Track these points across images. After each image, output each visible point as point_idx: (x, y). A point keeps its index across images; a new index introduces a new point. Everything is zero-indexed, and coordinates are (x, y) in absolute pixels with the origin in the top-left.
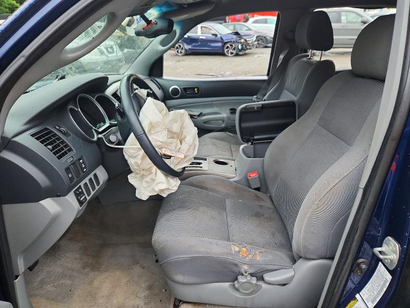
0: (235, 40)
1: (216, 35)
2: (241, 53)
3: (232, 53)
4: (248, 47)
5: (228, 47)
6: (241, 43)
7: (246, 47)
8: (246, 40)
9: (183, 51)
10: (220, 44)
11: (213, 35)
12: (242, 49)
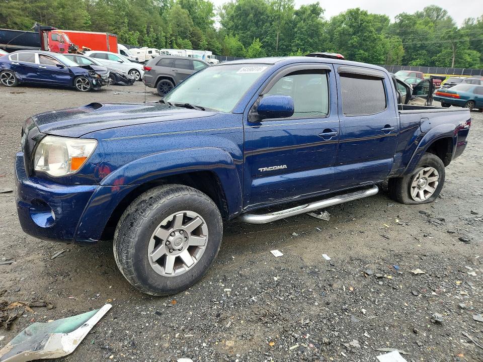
0: (87, 74)
1: (62, 67)
2: (96, 89)
3: (85, 88)
4: (103, 83)
5: (79, 81)
6: (95, 78)
7: (101, 83)
8: (100, 76)
9: (14, 81)
10: (68, 77)
11: (58, 65)
12: (98, 85)
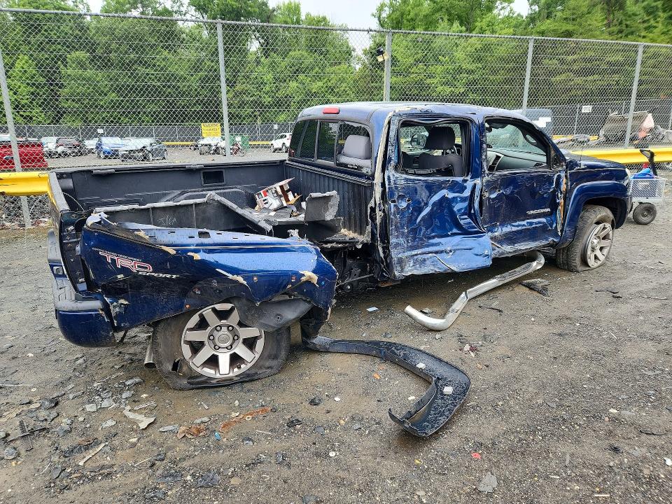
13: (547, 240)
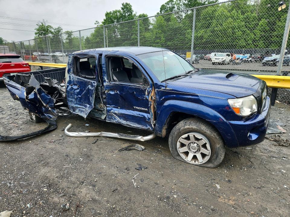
13: (147, 126)
